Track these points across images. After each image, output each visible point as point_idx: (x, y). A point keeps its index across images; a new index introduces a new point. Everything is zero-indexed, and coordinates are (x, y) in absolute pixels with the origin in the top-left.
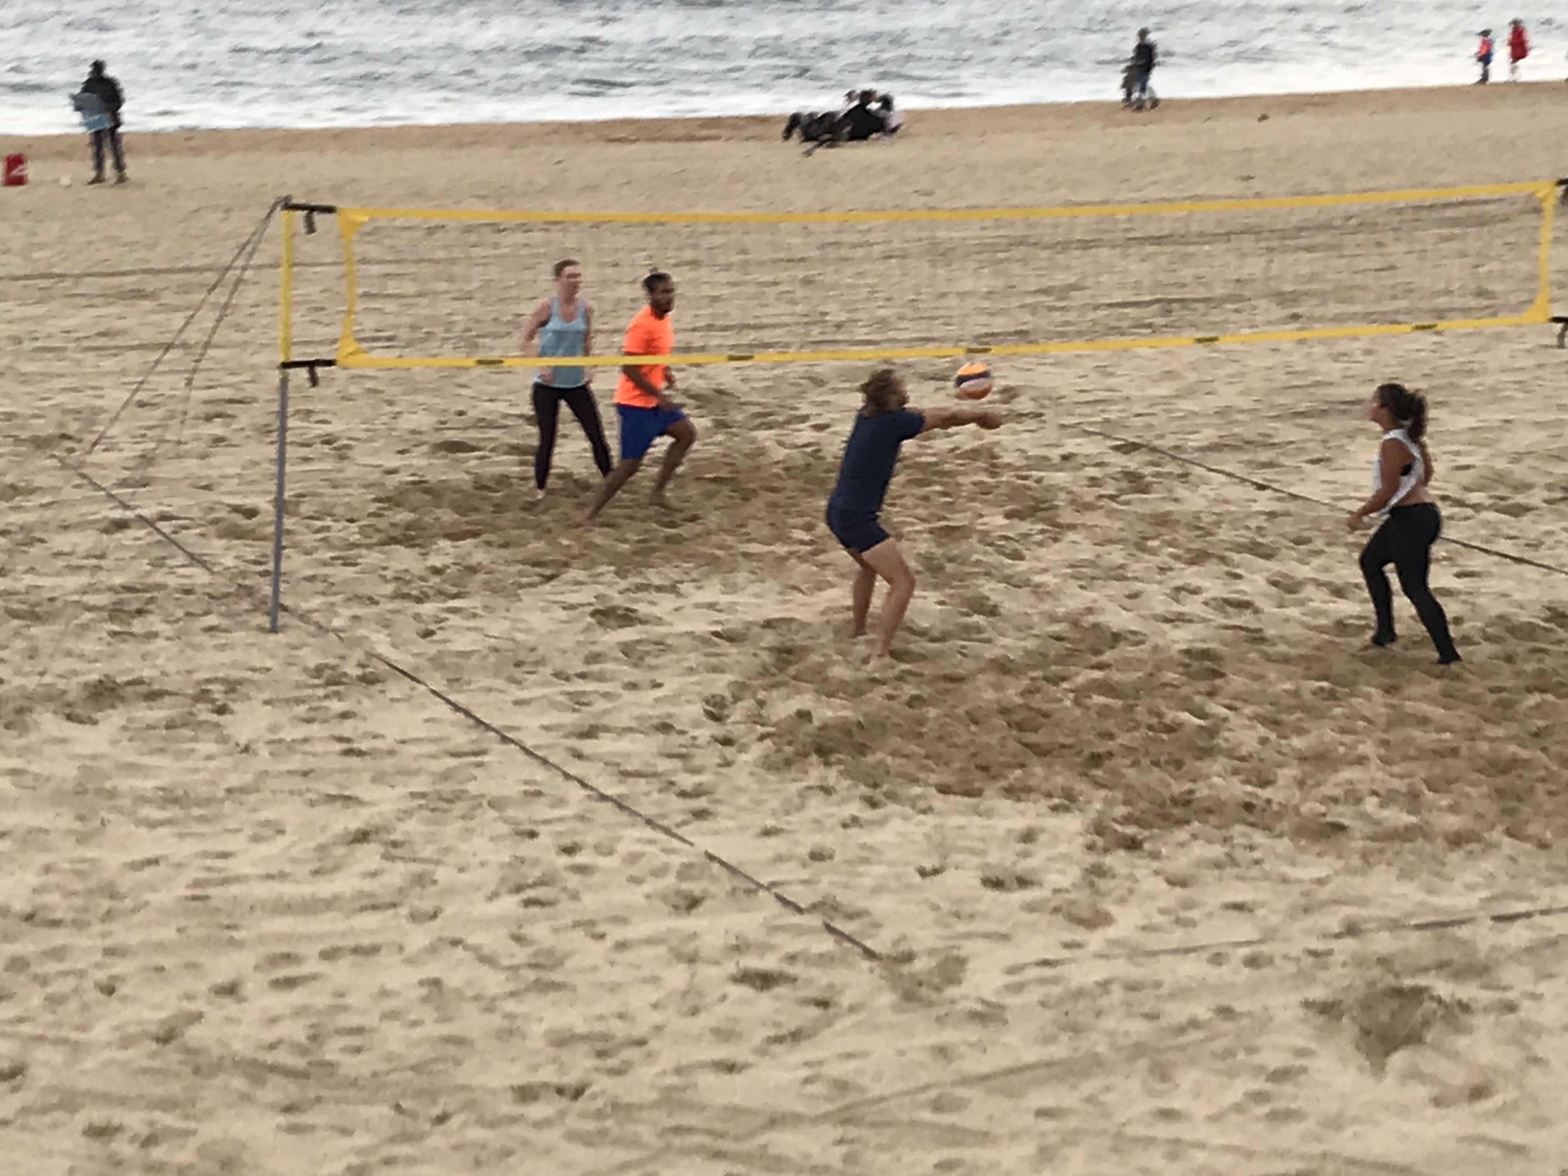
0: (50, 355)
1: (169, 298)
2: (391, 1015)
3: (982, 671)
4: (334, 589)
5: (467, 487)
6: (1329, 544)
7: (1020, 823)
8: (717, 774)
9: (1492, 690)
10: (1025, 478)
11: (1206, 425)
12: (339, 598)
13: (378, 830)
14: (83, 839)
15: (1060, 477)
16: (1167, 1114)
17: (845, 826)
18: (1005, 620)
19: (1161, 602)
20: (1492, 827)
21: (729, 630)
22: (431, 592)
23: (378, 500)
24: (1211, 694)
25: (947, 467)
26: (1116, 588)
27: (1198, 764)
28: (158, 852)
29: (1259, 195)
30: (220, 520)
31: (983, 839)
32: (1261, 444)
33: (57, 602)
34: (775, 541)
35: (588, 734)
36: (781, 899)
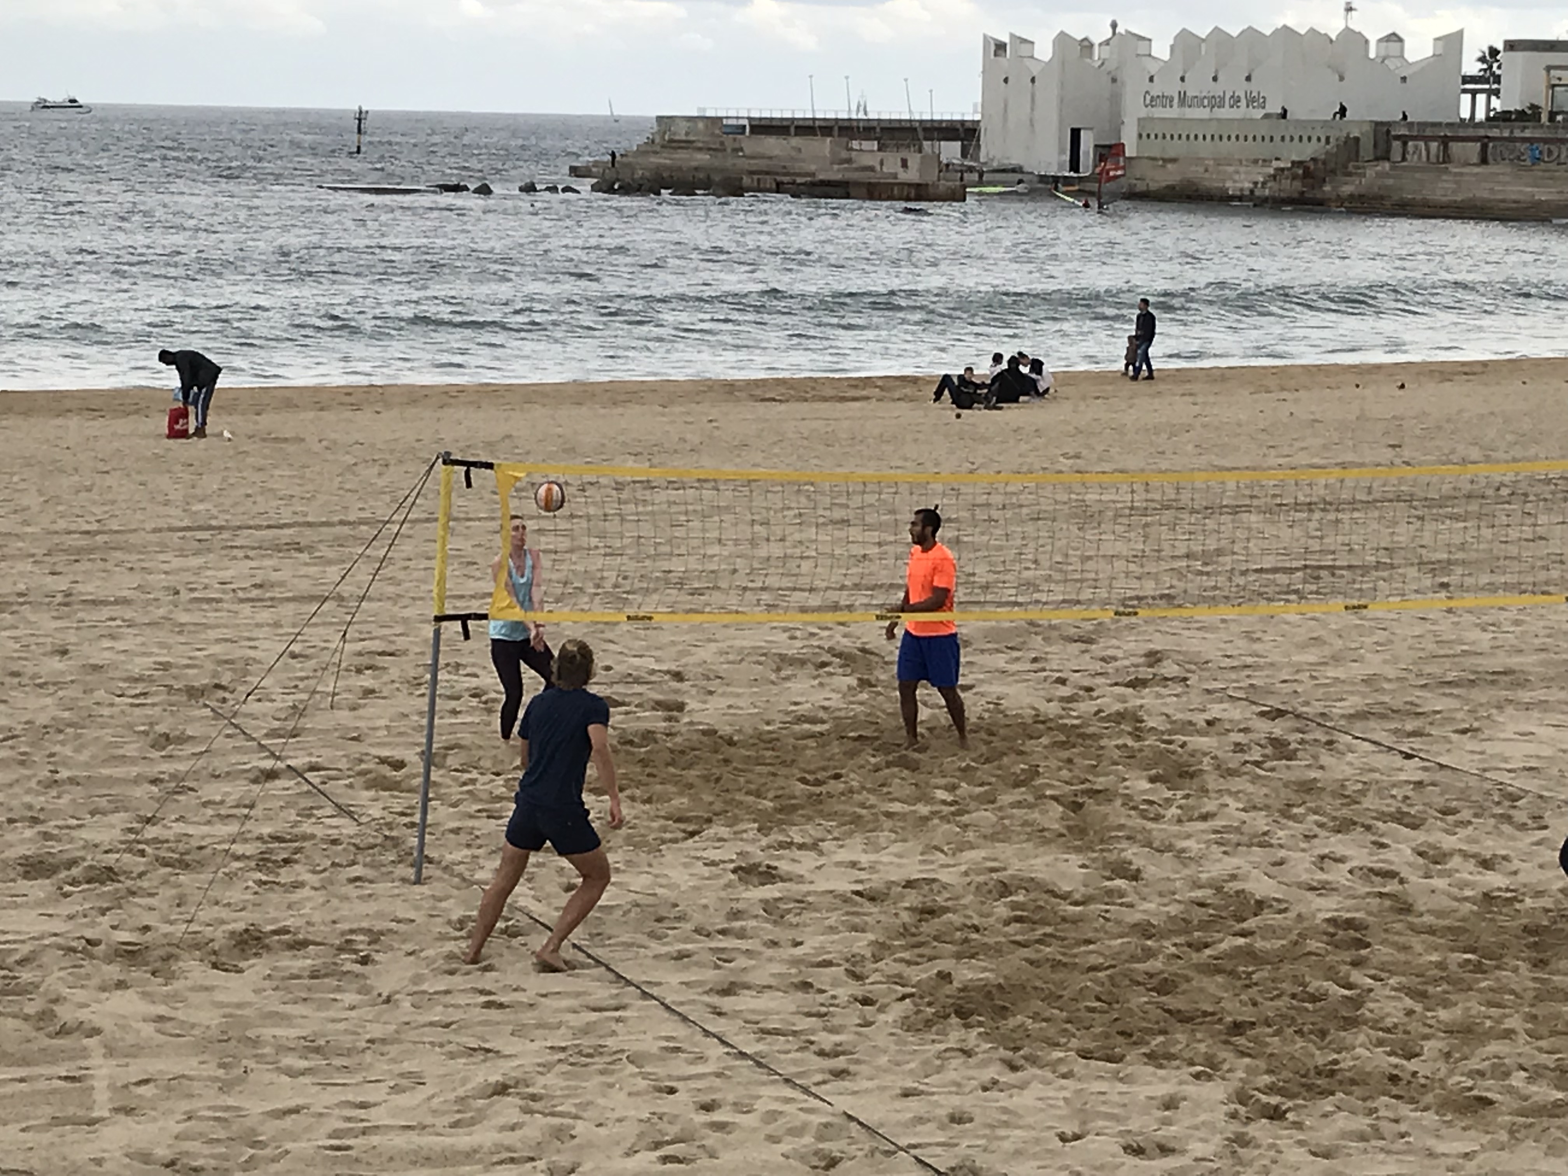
0: (204, 606)
1: (324, 551)
4: (479, 841)
6: (1476, 815)
7: (1162, 1090)
8: (857, 1033)
10: (1170, 742)
11: (1352, 693)
13: (517, 1083)
14: (225, 1087)
15: (1205, 742)
17: (985, 1089)
18: (1148, 885)
19: (1307, 870)
21: (873, 889)
24: (1357, 964)
25: (1091, 730)
26: (1260, 854)
27: (1343, 1034)
28: (300, 1101)
29: (1408, 464)
30: (369, 772)
31: (1125, 1105)
32: (1408, 713)
33: (204, 852)
34: (919, 800)
35: (727, 991)
36: (920, 1161)
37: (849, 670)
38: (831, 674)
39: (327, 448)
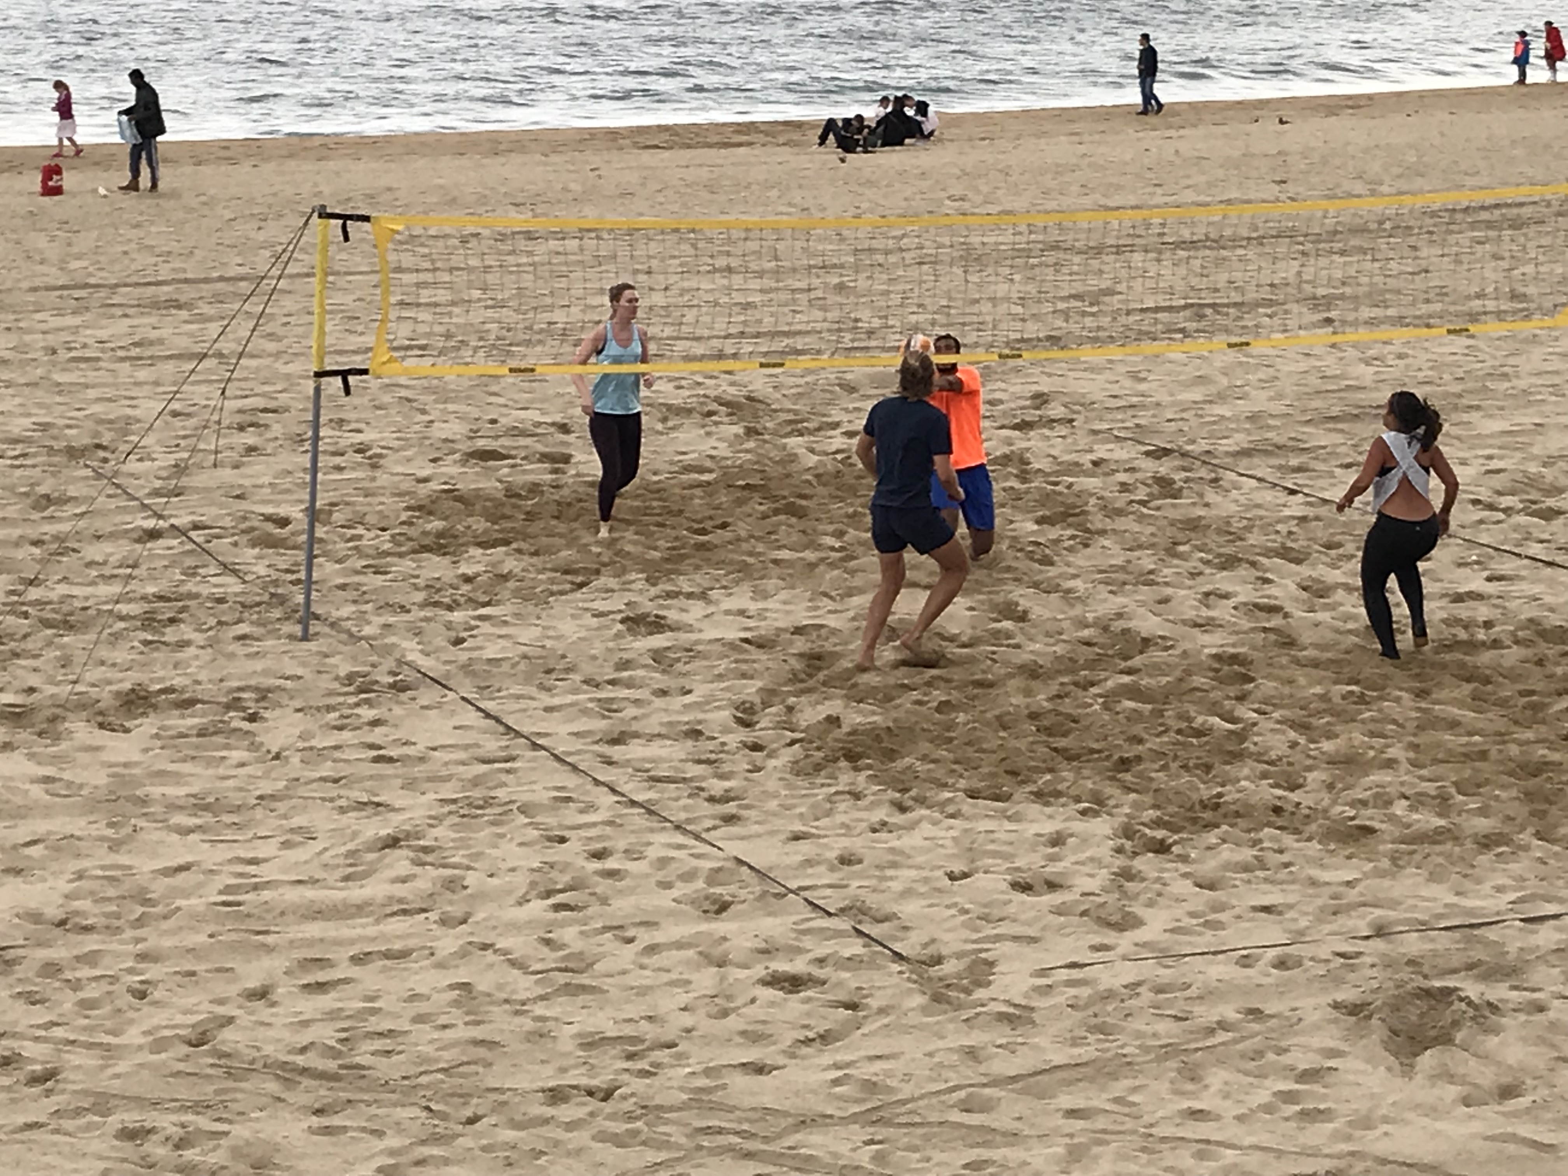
0: (83, 366)
1: (207, 309)
2: (419, 1019)
3: (1011, 676)
4: (367, 597)
5: (500, 495)
7: (1049, 828)
8: (746, 779)
9: (1523, 694)
10: (1056, 484)
11: (1237, 431)
12: (369, 607)
13: (408, 836)
14: (115, 846)
15: (1091, 483)
16: (1196, 1114)
17: (874, 831)
18: (1034, 626)
19: (1192, 607)
20: (1522, 829)
21: (761, 636)
22: (462, 600)
23: (408, 508)
24: (1241, 698)
26: (1145, 593)
27: (1227, 767)
28: (190, 858)
29: (1292, 199)
30: (252, 529)
31: (1011, 843)
32: (1294, 449)
33: (89, 612)
34: (805, 547)
35: (615, 741)
36: (811, 903)
37: (735, 418)
38: (716, 423)
39: (205, 204)
